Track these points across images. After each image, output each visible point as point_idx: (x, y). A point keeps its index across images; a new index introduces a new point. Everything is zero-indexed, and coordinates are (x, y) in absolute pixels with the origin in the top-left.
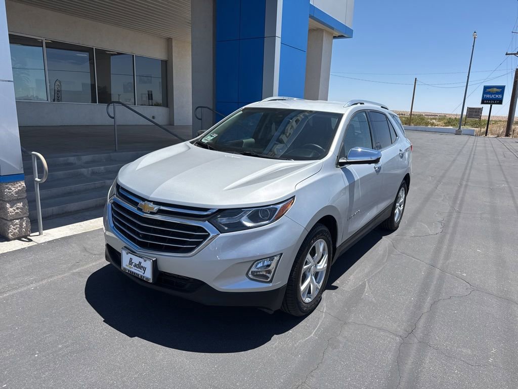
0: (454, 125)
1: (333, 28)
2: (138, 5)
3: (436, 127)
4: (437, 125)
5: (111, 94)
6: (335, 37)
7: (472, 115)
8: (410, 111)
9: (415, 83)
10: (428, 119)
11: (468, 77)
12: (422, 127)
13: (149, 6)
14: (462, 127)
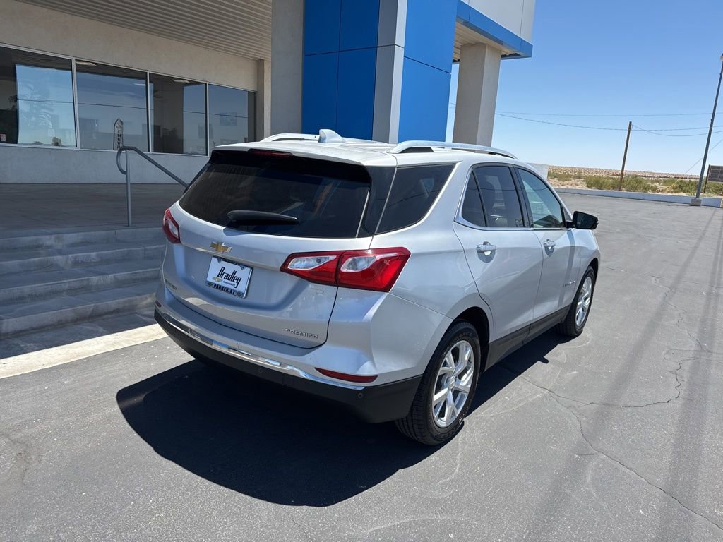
0: (688, 192)
1: (500, 42)
2: (203, 8)
3: (660, 193)
4: (662, 191)
5: (183, 140)
6: (504, 57)
7: (716, 176)
8: (621, 169)
9: (630, 128)
10: (648, 181)
11: (712, 120)
12: (639, 193)
13: (220, 9)
14: (701, 194)
